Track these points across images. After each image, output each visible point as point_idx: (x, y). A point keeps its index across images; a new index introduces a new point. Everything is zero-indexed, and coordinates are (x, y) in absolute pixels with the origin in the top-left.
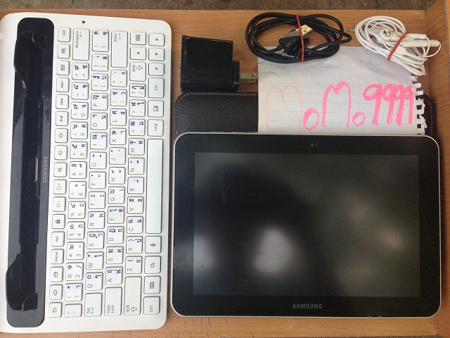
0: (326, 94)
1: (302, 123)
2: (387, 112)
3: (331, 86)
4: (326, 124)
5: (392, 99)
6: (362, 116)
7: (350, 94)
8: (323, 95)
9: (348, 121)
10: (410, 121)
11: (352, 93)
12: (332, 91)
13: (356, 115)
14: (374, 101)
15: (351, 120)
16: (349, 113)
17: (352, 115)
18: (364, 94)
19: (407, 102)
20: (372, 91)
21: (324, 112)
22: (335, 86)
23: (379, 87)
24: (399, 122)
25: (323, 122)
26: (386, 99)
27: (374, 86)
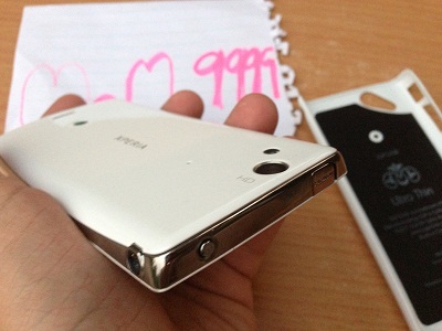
3: (140, 62)
5: (240, 69)
23: (220, 55)
27: (211, 54)
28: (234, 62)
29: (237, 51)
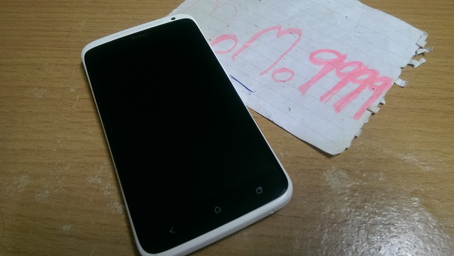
0: (266, 31)
2: (329, 89)
4: (236, 58)
6: (290, 75)
7: (294, 45)
9: (268, 70)
10: (357, 116)
11: (297, 45)
12: (277, 31)
13: (283, 70)
14: (320, 68)
15: (270, 72)
16: (275, 63)
17: (277, 67)
18: (313, 54)
19: (367, 93)
20: (327, 57)
21: (245, 47)
22: (283, 29)
24: (338, 108)
25: (236, 54)
26: (339, 74)
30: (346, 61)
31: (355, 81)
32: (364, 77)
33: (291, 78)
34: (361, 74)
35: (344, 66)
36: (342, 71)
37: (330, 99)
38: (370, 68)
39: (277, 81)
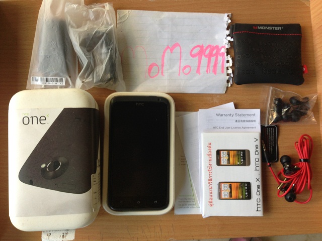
1: (147, 74)
2: (207, 64)
3: (168, 47)
4: (164, 74)
5: (210, 56)
6: (189, 68)
7: (181, 53)
8: (162, 54)
10: (223, 71)
11: (182, 51)
12: (169, 50)
13: (185, 68)
14: (197, 58)
15: (181, 71)
16: (180, 66)
17: (182, 68)
18: (191, 53)
19: (220, 58)
20: (197, 50)
21: (163, 66)
22: (170, 47)
23: (202, 47)
24: (215, 72)
25: (162, 73)
26: (206, 56)
27: (198, 46)
28: (207, 52)
29: (209, 46)
30: (205, 48)
31: (213, 56)
32: (215, 52)
33: (191, 70)
34: (213, 51)
35: (205, 51)
36: (206, 54)
37: (210, 70)
38: (215, 46)
39: (186, 74)
